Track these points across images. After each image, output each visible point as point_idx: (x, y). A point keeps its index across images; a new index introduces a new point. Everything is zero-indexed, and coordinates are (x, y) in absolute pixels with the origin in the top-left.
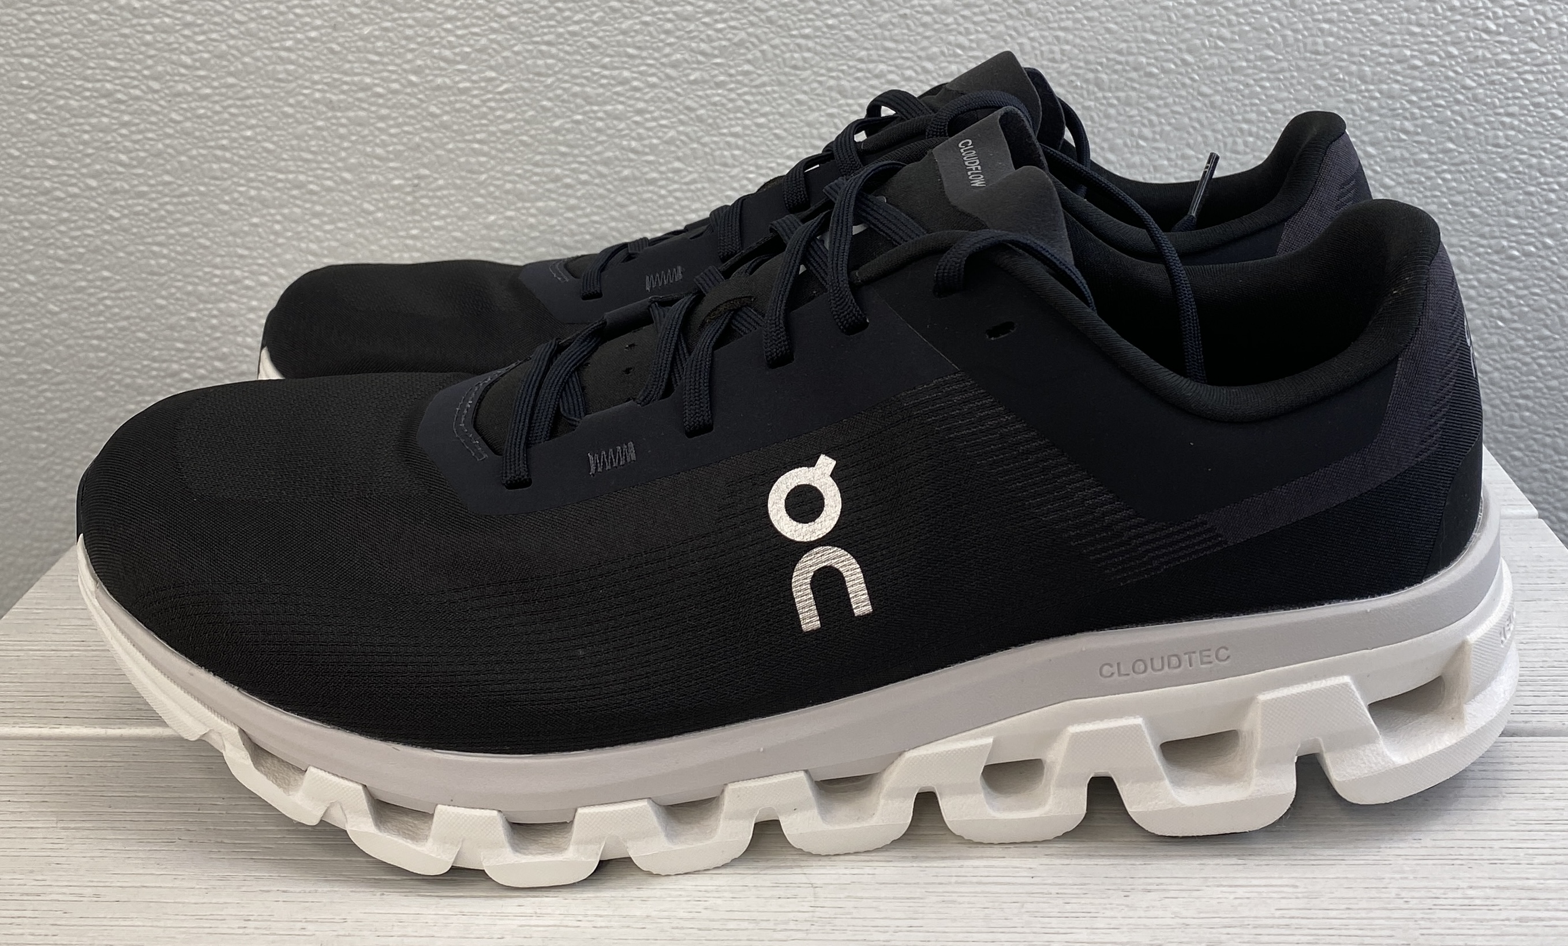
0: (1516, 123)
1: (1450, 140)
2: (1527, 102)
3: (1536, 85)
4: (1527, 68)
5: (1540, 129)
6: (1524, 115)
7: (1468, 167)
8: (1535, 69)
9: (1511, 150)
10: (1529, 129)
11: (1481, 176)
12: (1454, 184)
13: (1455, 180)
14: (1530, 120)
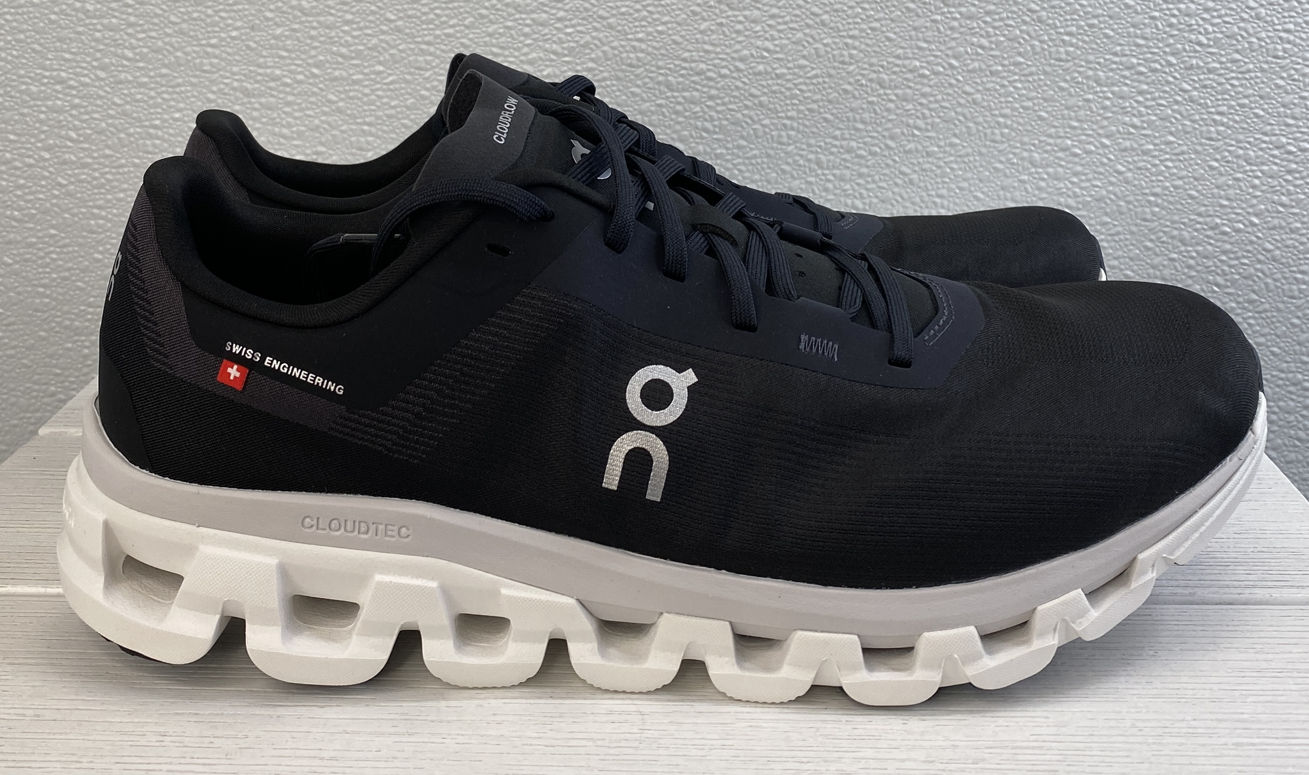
0: (1225, 120)
1: (1171, 133)
2: (1233, 103)
3: (1241, 89)
4: (1233, 75)
5: (1246, 126)
6: (1231, 114)
7: (1186, 156)
8: (1240, 76)
9: (1221, 143)
10: (1236, 126)
11: (1197, 164)
12: (1175, 171)
13: (1176, 167)
14: (1237, 118)
